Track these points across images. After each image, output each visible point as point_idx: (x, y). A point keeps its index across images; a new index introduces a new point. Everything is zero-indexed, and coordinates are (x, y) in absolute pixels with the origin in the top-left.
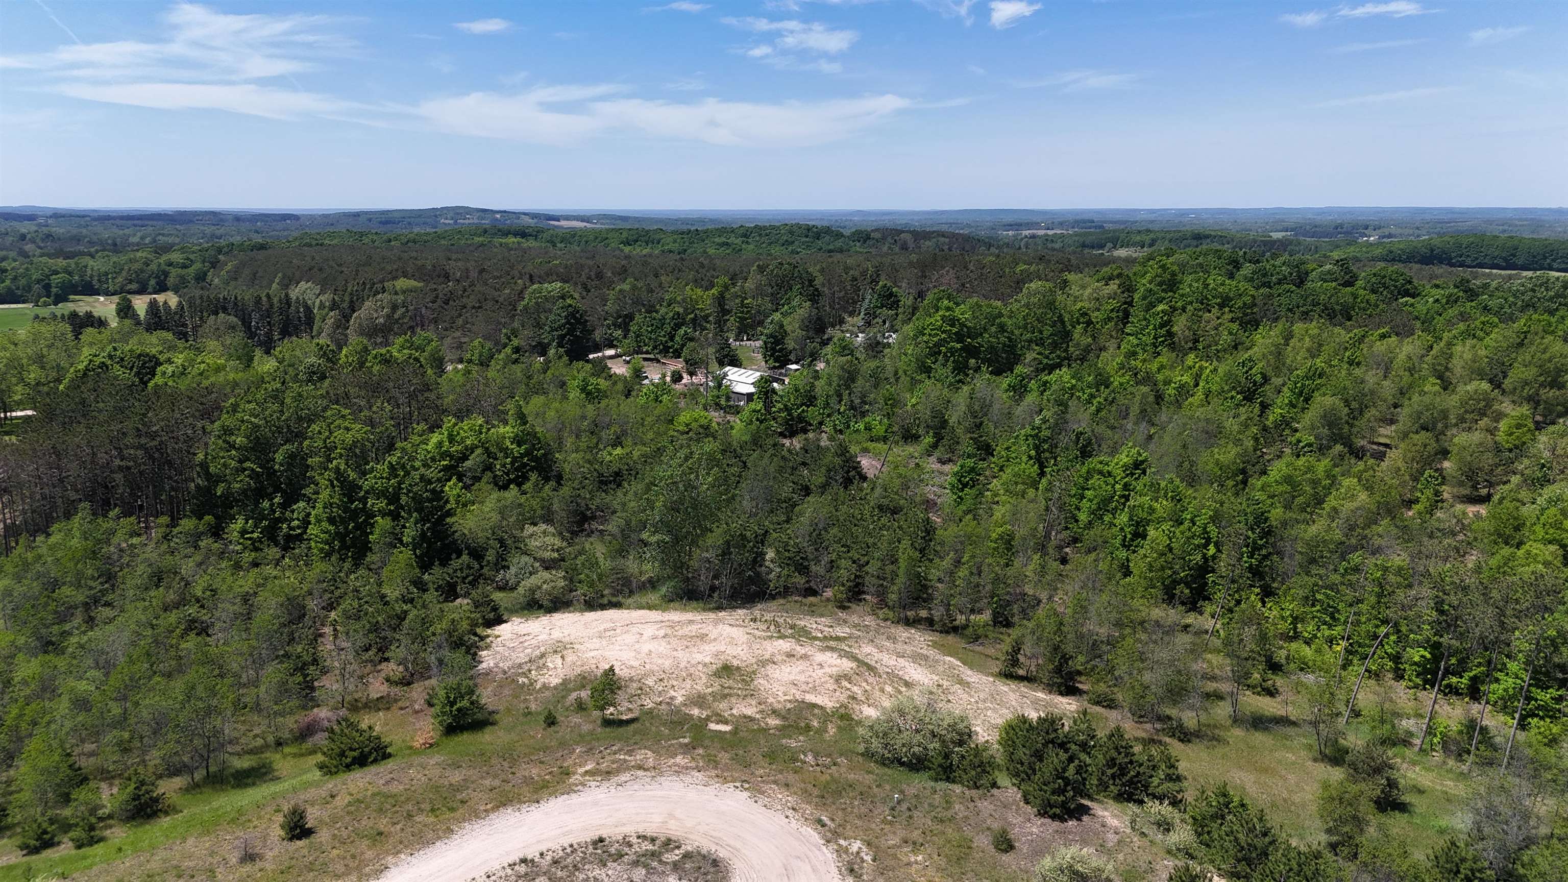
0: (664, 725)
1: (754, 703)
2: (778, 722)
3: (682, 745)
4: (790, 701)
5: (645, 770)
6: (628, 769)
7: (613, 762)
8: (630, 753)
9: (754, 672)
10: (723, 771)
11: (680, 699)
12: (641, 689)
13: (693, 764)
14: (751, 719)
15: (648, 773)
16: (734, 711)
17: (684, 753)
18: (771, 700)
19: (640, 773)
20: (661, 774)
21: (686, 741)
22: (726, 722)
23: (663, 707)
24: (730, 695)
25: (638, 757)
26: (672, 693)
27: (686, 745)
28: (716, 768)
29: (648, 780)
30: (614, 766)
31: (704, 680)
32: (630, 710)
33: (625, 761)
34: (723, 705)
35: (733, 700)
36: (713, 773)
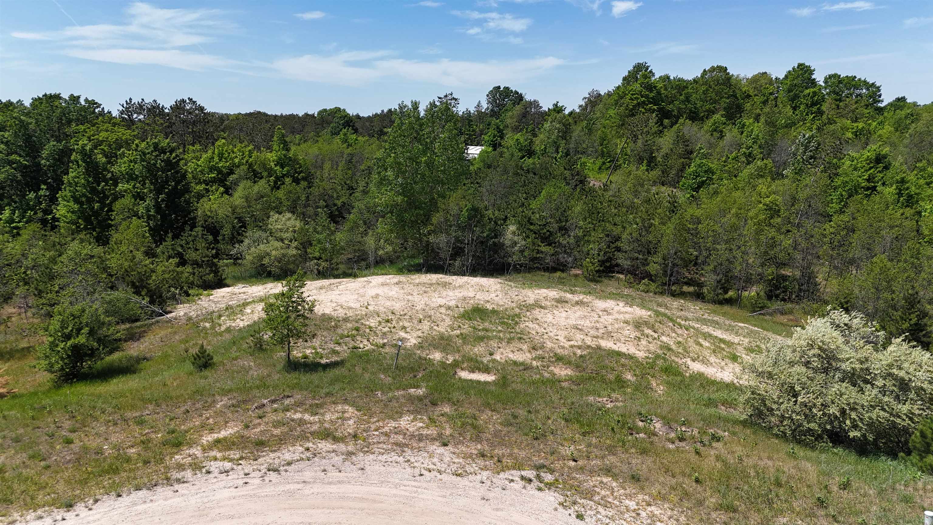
0: (385, 371)
1: (525, 347)
2: (569, 372)
3: (411, 399)
4: (579, 347)
5: (336, 440)
6: (303, 437)
7: (277, 424)
8: (314, 410)
9: (518, 316)
10: (493, 446)
11: (412, 340)
12: (357, 329)
13: (432, 431)
14: (527, 367)
15: (342, 447)
16: (497, 357)
17: (416, 412)
18: (549, 345)
19: (325, 446)
20: (367, 449)
21: (420, 392)
22: (486, 370)
23: (387, 349)
24: (489, 338)
25: (328, 417)
26: (402, 334)
27: (420, 399)
28: (477, 439)
29: (337, 459)
30: (277, 432)
31: (448, 321)
32: (334, 352)
33: (301, 422)
34: (479, 349)
35: (494, 343)
36: (474, 448)
